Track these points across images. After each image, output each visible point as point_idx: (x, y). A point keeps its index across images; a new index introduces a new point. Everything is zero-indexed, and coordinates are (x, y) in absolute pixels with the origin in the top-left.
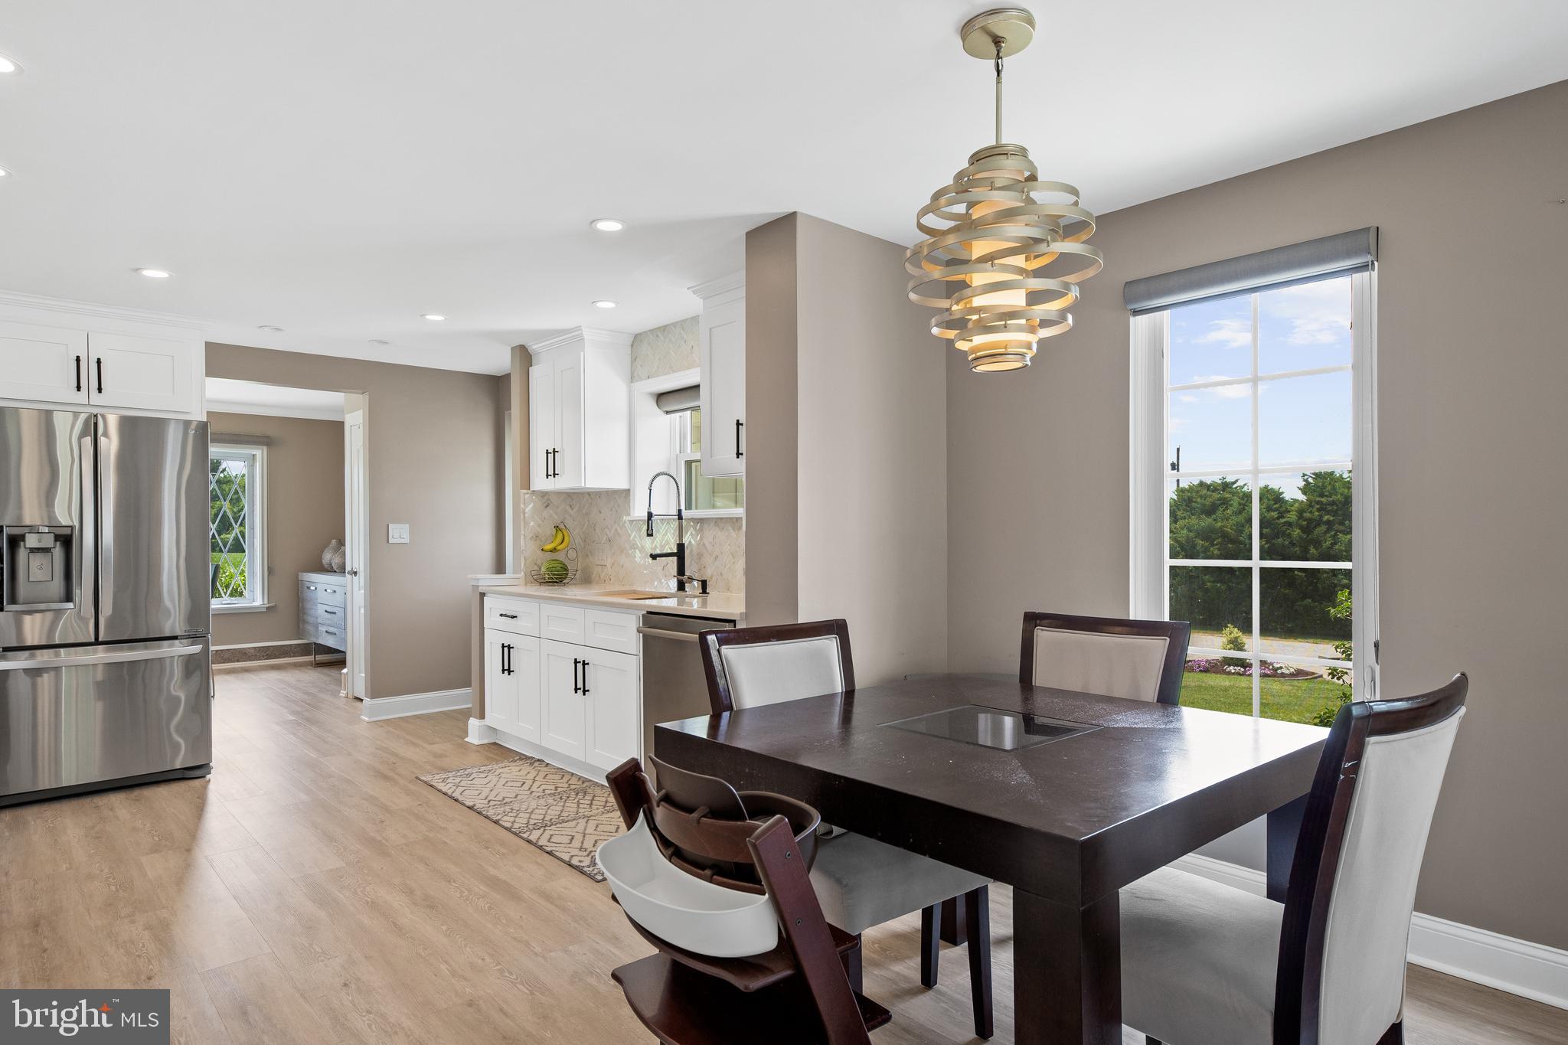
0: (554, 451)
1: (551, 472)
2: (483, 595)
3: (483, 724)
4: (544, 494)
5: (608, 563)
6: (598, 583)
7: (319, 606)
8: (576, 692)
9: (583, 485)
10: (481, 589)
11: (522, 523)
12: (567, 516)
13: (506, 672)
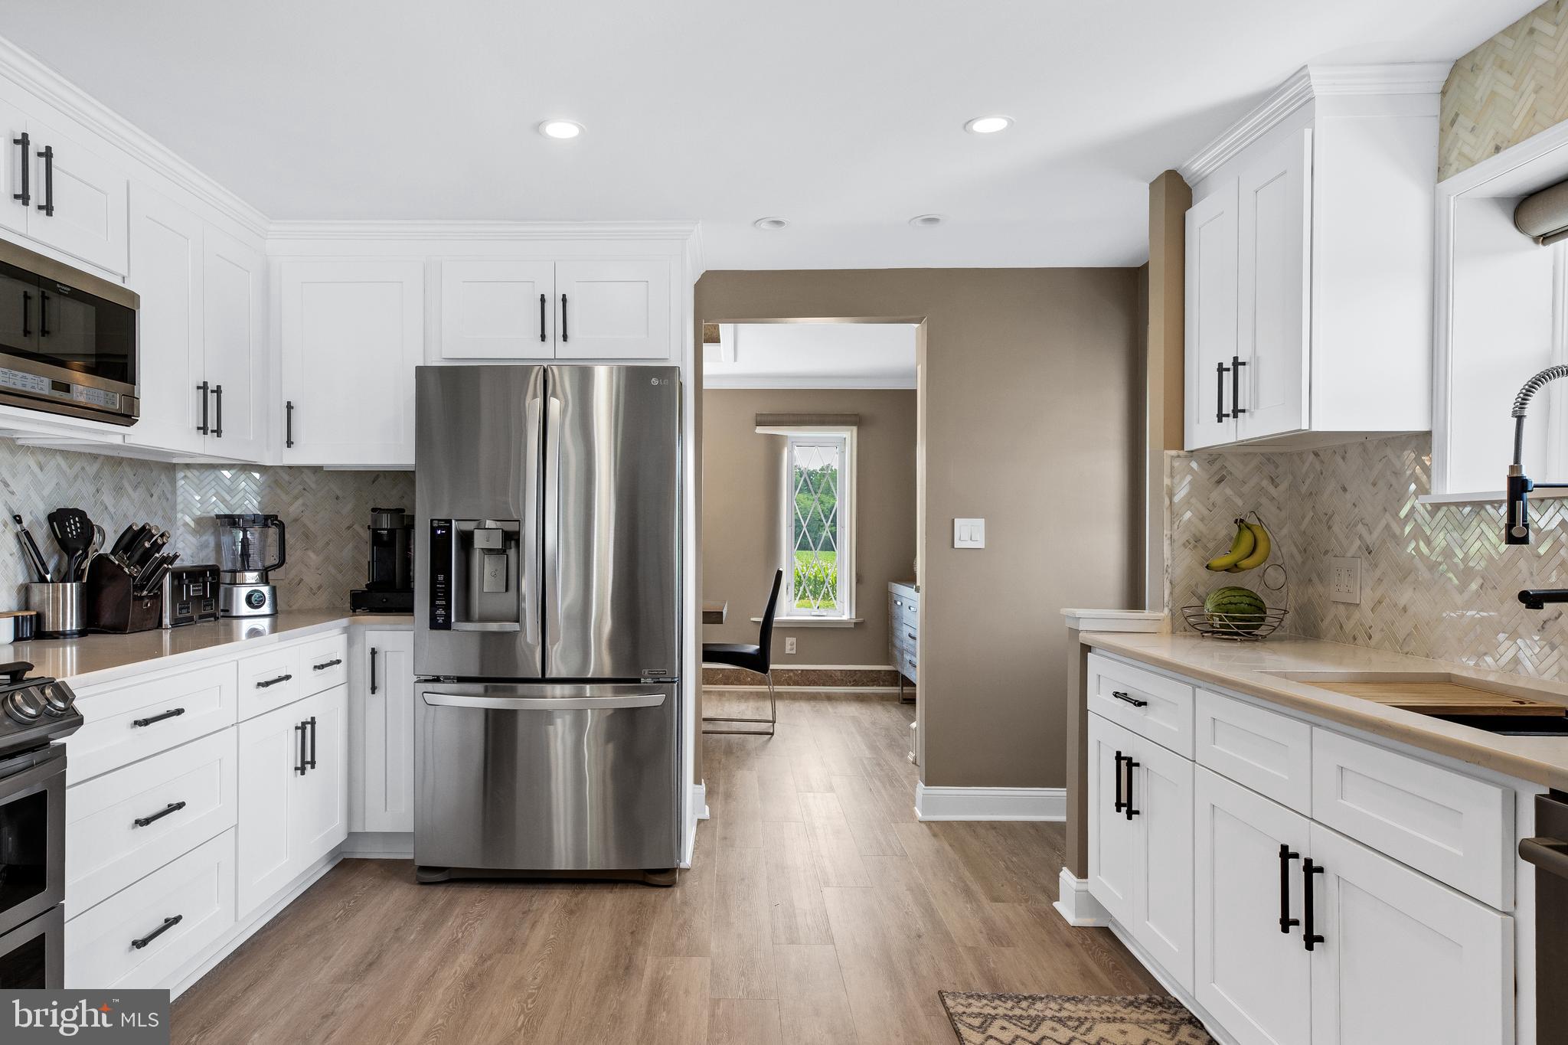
0: (1236, 363)
1: (1228, 407)
2: (1086, 649)
3: (1083, 887)
4: (1212, 457)
5: (1366, 598)
6: (1336, 640)
7: (904, 626)
8: (1285, 930)
9: (1305, 426)
10: (1085, 638)
11: (1167, 515)
12: (1264, 500)
13: (1124, 809)
